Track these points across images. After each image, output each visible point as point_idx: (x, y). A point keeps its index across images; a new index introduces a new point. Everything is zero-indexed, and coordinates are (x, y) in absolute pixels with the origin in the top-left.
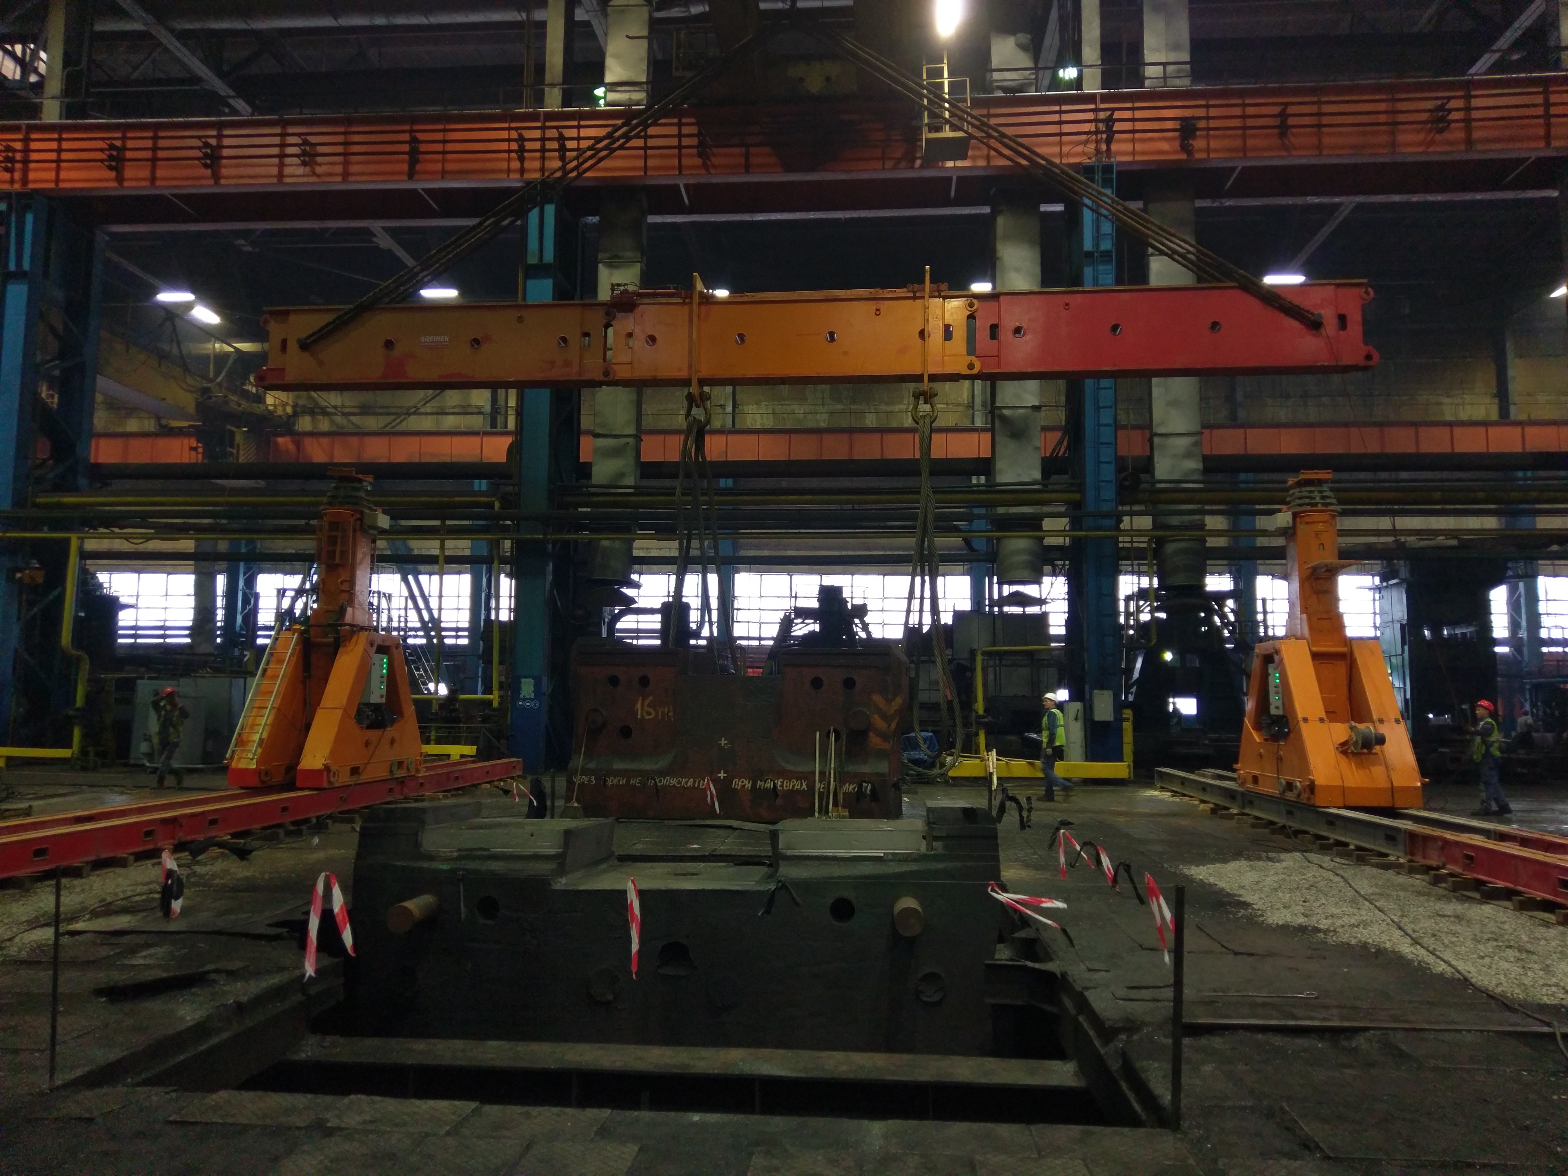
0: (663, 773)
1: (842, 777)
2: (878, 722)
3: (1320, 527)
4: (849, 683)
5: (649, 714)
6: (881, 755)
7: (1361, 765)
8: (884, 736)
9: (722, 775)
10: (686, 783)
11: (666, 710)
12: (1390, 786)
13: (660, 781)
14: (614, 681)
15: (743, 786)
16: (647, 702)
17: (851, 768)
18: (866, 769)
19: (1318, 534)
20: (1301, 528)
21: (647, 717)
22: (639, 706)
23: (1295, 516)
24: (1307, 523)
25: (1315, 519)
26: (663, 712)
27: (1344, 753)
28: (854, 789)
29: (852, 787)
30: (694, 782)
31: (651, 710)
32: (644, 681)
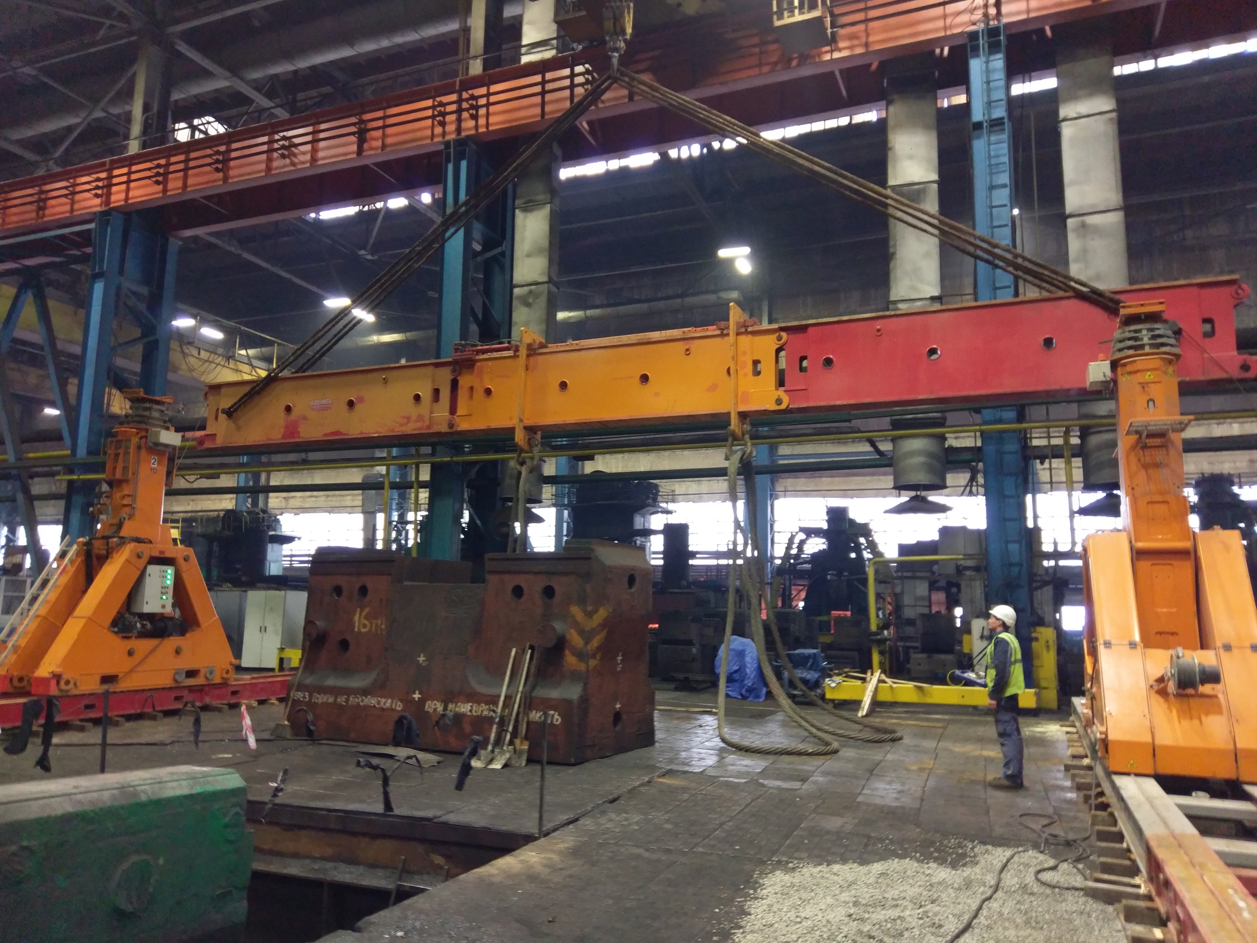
0: (365, 692)
1: (529, 703)
2: (575, 639)
3: (1148, 376)
4: (549, 592)
5: (365, 626)
6: (575, 676)
7: (1187, 713)
8: (581, 656)
9: (417, 696)
10: (385, 703)
11: (379, 623)
12: (1231, 747)
13: (362, 701)
14: (338, 590)
15: (435, 710)
16: (364, 613)
17: (541, 692)
18: (554, 694)
19: (1144, 386)
20: (1124, 380)
21: (363, 630)
22: (357, 617)
23: (1114, 365)
24: (1130, 373)
25: (1138, 366)
26: (377, 624)
27: (1163, 693)
28: (540, 717)
29: (538, 715)
30: (392, 702)
31: (366, 622)
32: (363, 591)
